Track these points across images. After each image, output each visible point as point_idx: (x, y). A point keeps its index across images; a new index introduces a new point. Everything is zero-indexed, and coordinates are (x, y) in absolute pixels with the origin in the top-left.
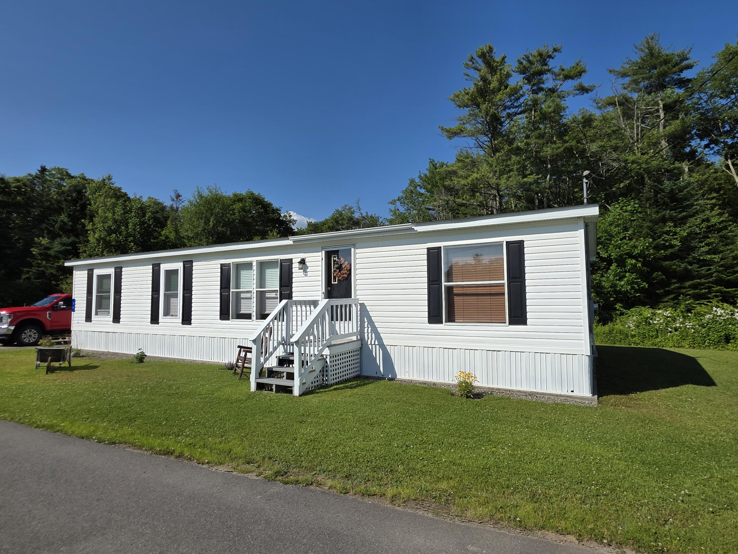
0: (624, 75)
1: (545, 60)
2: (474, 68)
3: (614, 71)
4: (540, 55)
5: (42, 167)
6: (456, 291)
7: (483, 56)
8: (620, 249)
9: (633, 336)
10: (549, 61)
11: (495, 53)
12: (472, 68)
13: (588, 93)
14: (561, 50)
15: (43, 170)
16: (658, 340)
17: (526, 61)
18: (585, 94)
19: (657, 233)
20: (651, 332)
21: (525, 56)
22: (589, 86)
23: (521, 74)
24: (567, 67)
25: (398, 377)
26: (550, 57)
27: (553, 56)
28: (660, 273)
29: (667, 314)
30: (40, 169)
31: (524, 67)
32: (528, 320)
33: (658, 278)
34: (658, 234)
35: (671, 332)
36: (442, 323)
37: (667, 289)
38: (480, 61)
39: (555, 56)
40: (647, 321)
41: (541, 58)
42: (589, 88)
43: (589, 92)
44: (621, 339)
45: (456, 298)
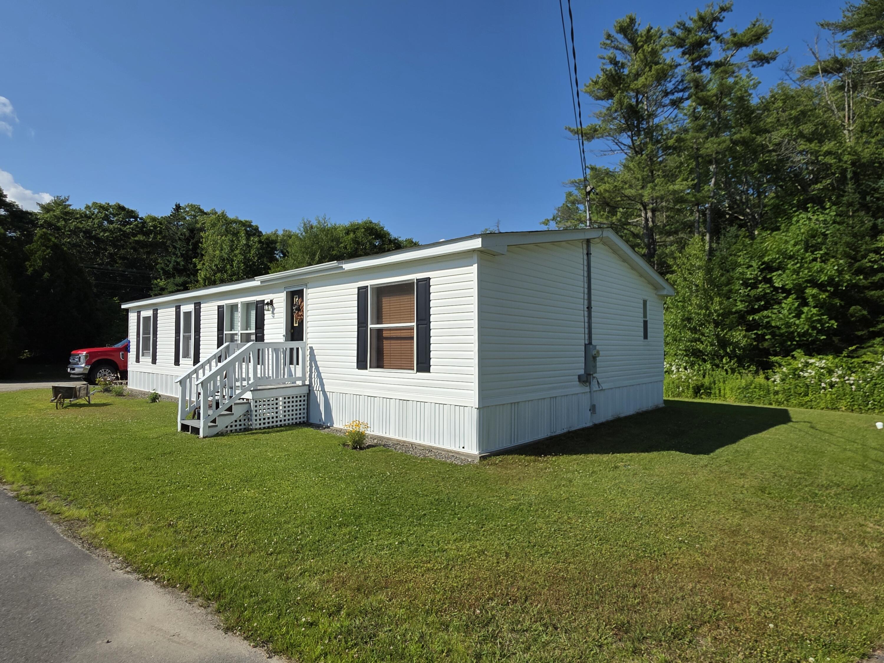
0: (845, 28)
1: (710, 25)
2: (614, 47)
3: (828, 25)
4: (702, 19)
5: (176, 205)
6: (385, 334)
7: (623, 30)
8: (798, 275)
9: (776, 393)
10: (716, 25)
11: (639, 24)
12: (612, 47)
13: (769, 63)
14: (732, 8)
15: (178, 207)
16: (807, 399)
17: (682, 29)
18: (766, 65)
19: (861, 252)
20: (798, 388)
21: (679, 23)
22: (770, 54)
23: (678, 47)
24: (740, 31)
25: (334, 426)
26: (716, 19)
27: (721, 18)
28: (859, 307)
29: (823, 363)
30: (174, 207)
31: (678, 38)
32: (432, 368)
33: (857, 315)
34: (863, 253)
35: (824, 388)
36: (367, 369)
37: (871, 329)
38: (620, 37)
39: (724, 17)
40: (796, 373)
41: (704, 23)
42: (770, 56)
43: (771, 61)
44: (759, 396)
45: (385, 342)
